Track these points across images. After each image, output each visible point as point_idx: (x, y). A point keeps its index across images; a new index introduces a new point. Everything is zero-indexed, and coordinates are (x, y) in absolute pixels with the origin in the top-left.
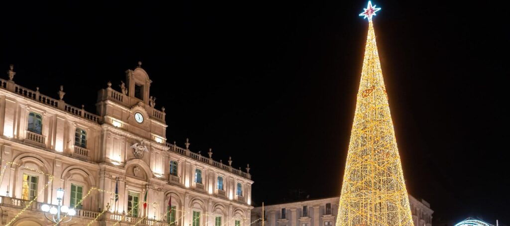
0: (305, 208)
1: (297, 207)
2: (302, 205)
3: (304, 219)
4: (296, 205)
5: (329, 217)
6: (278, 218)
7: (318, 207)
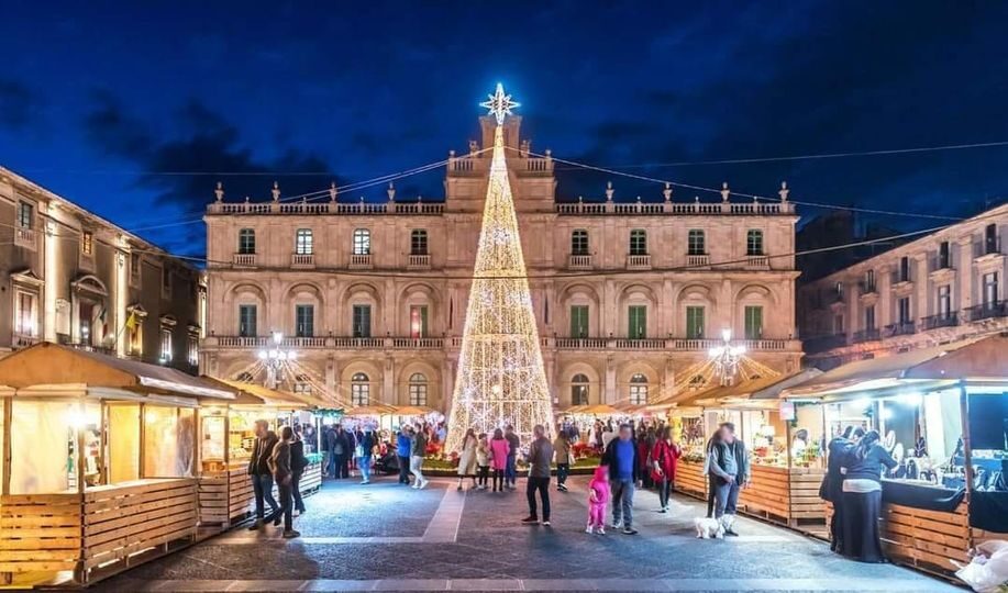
0: (944, 246)
1: (927, 248)
2: (937, 241)
3: (940, 274)
4: (925, 244)
5: (991, 260)
6: (895, 280)
7: (968, 240)
